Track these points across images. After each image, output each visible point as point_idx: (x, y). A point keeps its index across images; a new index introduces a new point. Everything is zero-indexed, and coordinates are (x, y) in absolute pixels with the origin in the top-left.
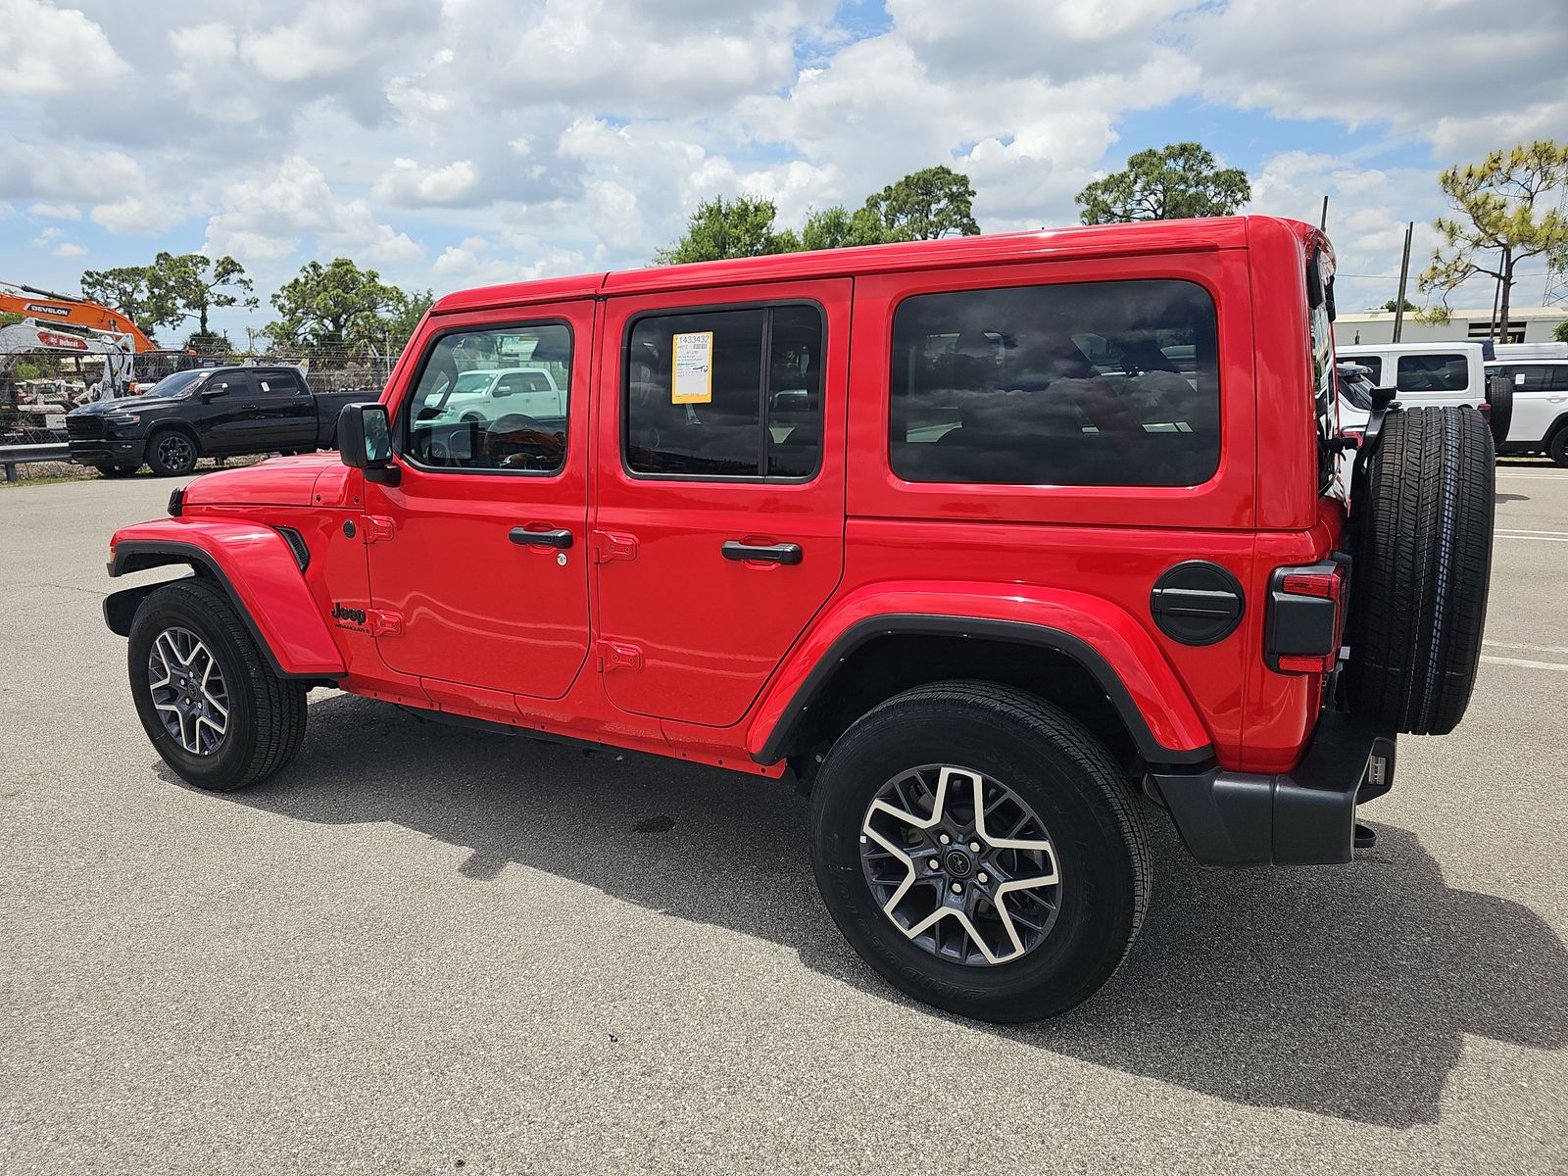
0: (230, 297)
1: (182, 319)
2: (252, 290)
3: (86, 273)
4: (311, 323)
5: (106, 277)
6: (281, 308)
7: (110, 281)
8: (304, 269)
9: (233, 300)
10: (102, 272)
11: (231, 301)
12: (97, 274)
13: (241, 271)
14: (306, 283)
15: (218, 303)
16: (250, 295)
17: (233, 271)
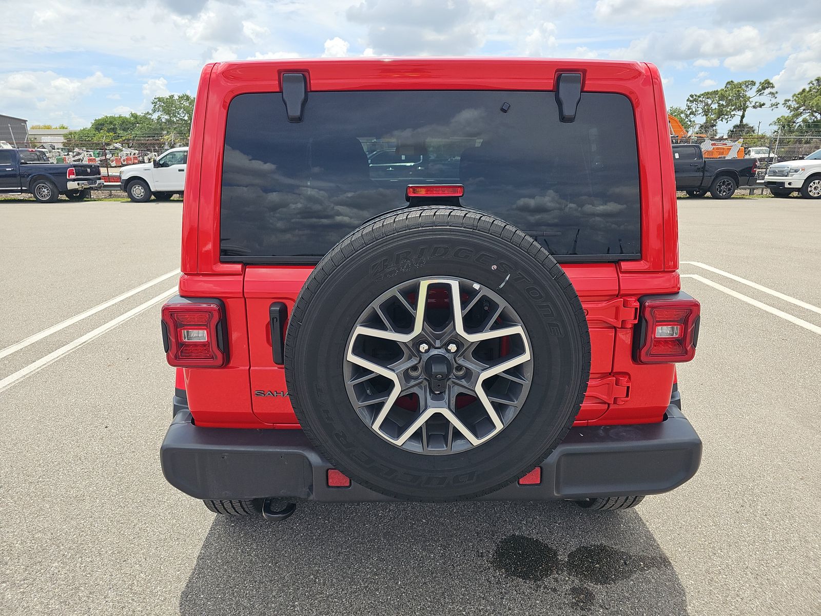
0: (762, 103)
1: (733, 117)
2: (776, 98)
3: (690, 96)
4: (806, 116)
5: (699, 97)
6: (789, 107)
7: (701, 99)
8: (811, 82)
9: (764, 104)
10: (698, 94)
11: (761, 105)
12: (696, 96)
13: (773, 87)
14: (810, 90)
15: (754, 107)
16: (774, 101)
17: (767, 88)
